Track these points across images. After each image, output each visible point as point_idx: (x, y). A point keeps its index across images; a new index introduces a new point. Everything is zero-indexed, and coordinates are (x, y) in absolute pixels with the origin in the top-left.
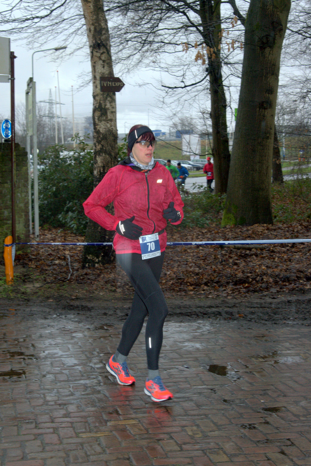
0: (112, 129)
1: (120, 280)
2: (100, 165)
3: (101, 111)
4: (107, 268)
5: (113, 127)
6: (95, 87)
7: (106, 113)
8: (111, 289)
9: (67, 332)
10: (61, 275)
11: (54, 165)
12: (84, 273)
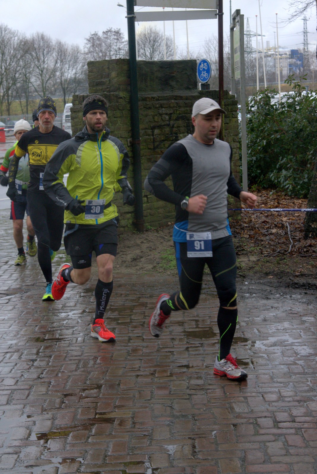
9: (295, 315)
10: (280, 247)
11: (264, 113)
12: (308, 244)
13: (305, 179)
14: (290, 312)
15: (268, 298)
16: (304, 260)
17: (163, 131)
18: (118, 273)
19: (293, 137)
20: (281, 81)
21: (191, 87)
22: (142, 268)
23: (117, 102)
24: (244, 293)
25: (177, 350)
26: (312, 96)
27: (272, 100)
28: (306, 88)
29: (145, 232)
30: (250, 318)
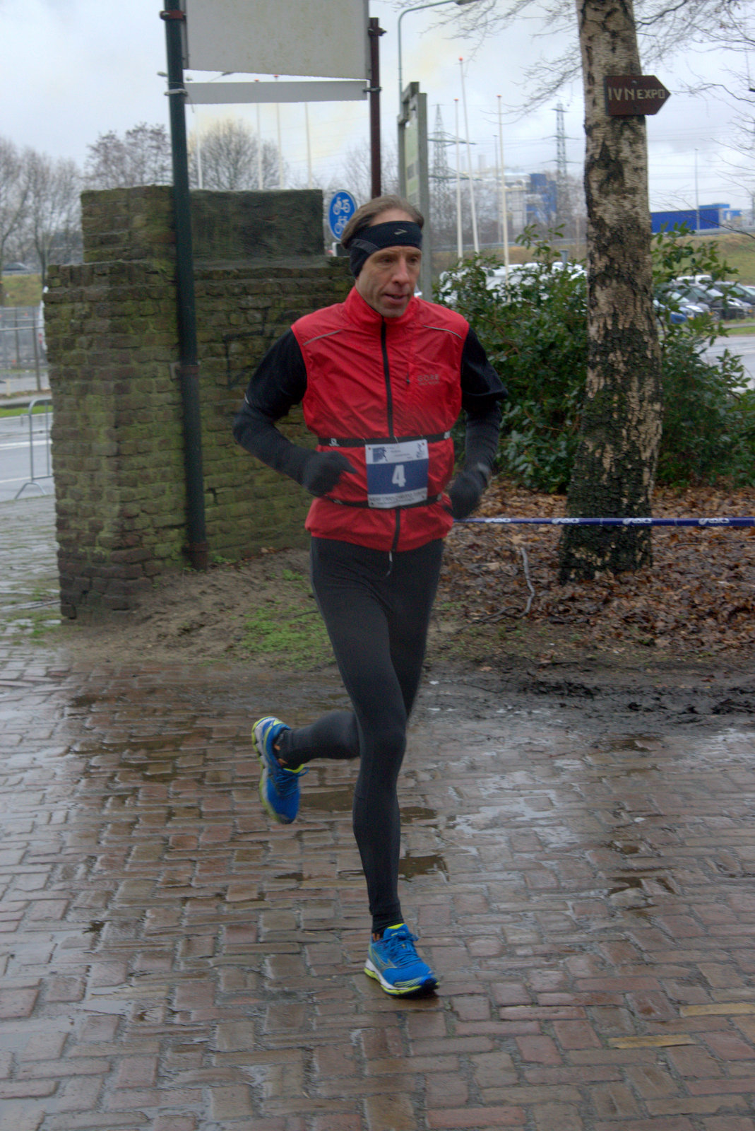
0: (637, 213)
1: (662, 615)
2: (604, 312)
3: (606, 166)
4: (627, 583)
5: (638, 209)
6: (591, 102)
7: (621, 173)
8: (641, 638)
9: (540, 756)
10: (507, 601)
11: (471, 309)
12: (567, 596)
13: (560, 451)
14: (528, 748)
15: (479, 718)
16: (560, 631)
17: (250, 346)
18: (148, 662)
19: (534, 359)
20: (510, 240)
21: (310, 249)
22: (202, 651)
23: (147, 282)
24: (428, 705)
25: (277, 837)
26: (575, 272)
27: (489, 280)
28: (563, 254)
29: (209, 570)
30: (440, 764)
